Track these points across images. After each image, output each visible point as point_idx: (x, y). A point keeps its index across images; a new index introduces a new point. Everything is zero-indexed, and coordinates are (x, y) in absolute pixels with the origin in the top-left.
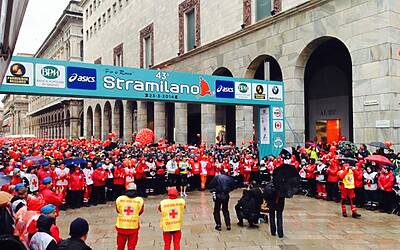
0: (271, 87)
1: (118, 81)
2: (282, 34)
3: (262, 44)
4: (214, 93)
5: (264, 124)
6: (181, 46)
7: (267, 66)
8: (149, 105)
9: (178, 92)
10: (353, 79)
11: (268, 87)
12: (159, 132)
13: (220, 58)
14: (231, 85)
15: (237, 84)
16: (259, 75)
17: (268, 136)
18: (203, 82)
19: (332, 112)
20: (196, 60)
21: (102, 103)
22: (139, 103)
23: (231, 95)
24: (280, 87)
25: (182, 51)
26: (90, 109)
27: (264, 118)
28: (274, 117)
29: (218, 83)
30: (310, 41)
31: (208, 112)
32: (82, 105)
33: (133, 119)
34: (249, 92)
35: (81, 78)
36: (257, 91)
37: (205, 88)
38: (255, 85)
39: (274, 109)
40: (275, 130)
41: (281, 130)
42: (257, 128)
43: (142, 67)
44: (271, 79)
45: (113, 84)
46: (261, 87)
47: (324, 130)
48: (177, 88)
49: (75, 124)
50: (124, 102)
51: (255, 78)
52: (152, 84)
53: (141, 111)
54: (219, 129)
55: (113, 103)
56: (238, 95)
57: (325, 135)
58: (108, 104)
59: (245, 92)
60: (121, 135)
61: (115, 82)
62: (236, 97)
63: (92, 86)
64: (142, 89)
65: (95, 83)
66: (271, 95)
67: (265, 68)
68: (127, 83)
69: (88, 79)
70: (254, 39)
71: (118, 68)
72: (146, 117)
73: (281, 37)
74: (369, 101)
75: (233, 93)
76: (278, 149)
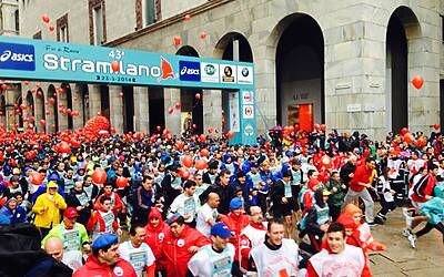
0: (241, 68)
1: (63, 60)
2: (252, 9)
3: (230, 19)
4: (177, 75)
5: (234, 110)
6: (139, 19)
7: (236, 44)
8: (103, 89)
9: (135, 74)
10: (326, 60)
11: (238, 68)
12: (117, 120)
13: (185, 34)
14: (197, 66)
15: (203, 66)
16: (228, 56)
17: (238, 123)
18: (164, 63)
19: (304, 96)
20: (157, 35)
21: (45, 87)
22: (90, 87)
23: (197, 78)
24: (250, 69)
25: (139, 26)
26: (30, 93)
27: (234, 102)
28: (244, 102)
30: (281, 18)
31: (172, 98)
32: (20, 89)
33: (85, 107)
34: (216, 74)
35: (15, 57)
36: (226, 73)
37: (166, 69)
38: (223, 67)
39: (244, 94)
40: (245, 116)
41: (252, 116)
42: (226, 114)
43: (92, 43)
44: (240, 60)
45: (56, 64)
46: (230, 69)
47: (296, 116)
48: (135, 69)
49: (11, 112)
50: (73, 86)
51: (223, 58)
52: (104, 64)
53: (94, 98)
54: (185, 116)
55: (57, 86)
56: (205, 78)
57: (297, 120)
58: (51, 87)
60: (70, 125)
61: (59, 61)
62: (203, 80)
63: (30, 66)
64: (93, 70)
65: (33, 63)
66: (241, 77)
67: (235, 47)
68: (74, 63)
69: (24, 57)
70: (221, 13)
71: (62, 44)
72: (99, 103)
73: (252, 13)
74: (341, 84)
75: (199, 76)
76: (249, 137)
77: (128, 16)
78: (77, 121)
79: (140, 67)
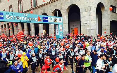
0: (59, 18)
2: (62, 3)
3: (56, 6)
4: (42, 20)
5: (57, 29)
6: (32, 6)
7: (57, 12)
8: (22, 24)
9: (31, 20)
10: (81, 16)
11: (58, 18)
12: (26, 32)
13: (44, 10)
14: (47, 18)
15: (49, 18)
16: (55, 15)
17: (58, 33)
18: (39, 17)
19: (75, 26)
20: (36, 10)
21: (6, 24)
22: (19, 23)
23: (47, 21)
24: (61, 19)
27: (57, 27)
28: (60, 27)
29: (43, 17)
30: (69, 5)
31: (41, 26)
33: (17, 29)
34: (52, 20)
38: (54, 18)
39: (60, 25)
40: (60, 31)
41: (62, 31)
42: (55, 30)
43: (19, 12)
44: (59, 16)
46: (56, 19)
47: (73, 31)
48: (31, 19)
51: (54, 16)
52: (22, 18)
53: (20, 26)
54: (44, 31)
55: (10, 23)
57: (74, 32)
58: (8, 24)
59: (51, 20)
60: (13, 33)
61: (10, 17)
64: (19, 19)
65: (3, 17)
66: (59, 21)
67: (57, 13)
68: (14, 17)
70: (53, 4)
71: (11, 12)
72: (21, 28)
73: (61, 4)
74: (85, 23)
75: (48, 20)
76: (61, 36)
77: (28, 5)
78: (15, 33)
79: (32, 18)
